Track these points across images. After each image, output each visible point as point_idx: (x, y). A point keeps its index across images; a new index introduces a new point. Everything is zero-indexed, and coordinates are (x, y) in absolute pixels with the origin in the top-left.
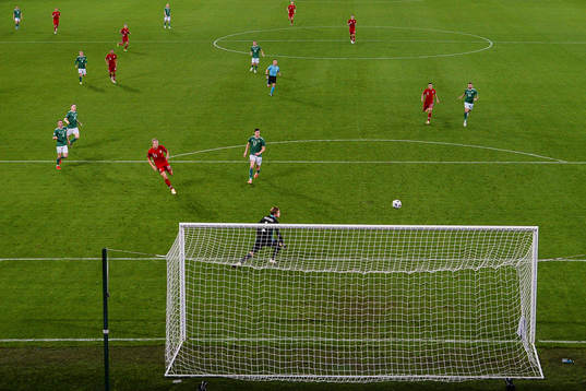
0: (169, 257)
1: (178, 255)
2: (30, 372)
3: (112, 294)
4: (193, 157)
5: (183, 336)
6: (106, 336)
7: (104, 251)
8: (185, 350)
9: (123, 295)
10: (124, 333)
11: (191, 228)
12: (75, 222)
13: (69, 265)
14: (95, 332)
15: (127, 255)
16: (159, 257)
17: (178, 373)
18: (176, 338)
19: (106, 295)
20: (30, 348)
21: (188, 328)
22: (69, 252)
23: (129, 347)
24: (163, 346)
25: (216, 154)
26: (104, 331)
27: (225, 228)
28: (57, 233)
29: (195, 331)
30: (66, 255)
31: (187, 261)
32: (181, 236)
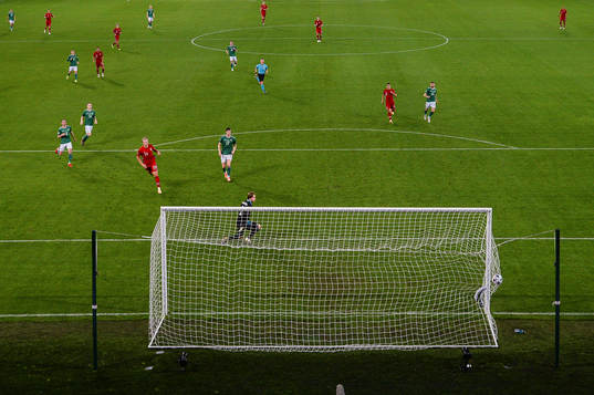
0: (153, 238)
1: (160, 236)
2: (23, 345)
3: (99, 272)
4: (174, 146)
5: (165, 311)
6: (95, 311)
7: (94, 233)
8: (167, 323)
9: (109, 274)
10: (111, 308)
11: (172, 211)
12: (64, 207)
13: (58, 246)
14: (84, 308)
15: (114, 237)
16: (146, 238)
17: (161, 345)
18: (159, 313)
19: (95, 273)
20: (24, 322)
21: (170, 303)
22: (59, 234)
23: (114, 321)
24: (147, 320)
25: (194, 144)
26: (93, 307)
27: (202, 210)
28: (48, 217)
29: (176, 305)
30: (58, 238)
31: (168, 242)
32: (163, 217)
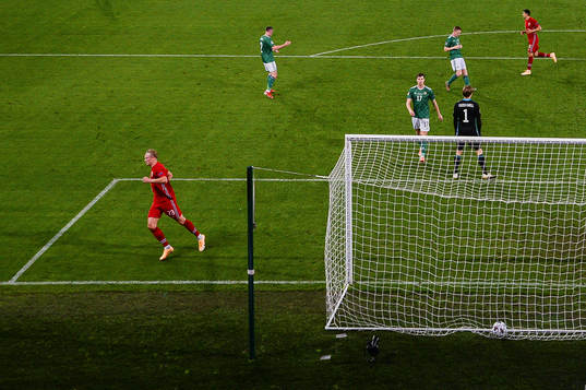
0: (332, 178)
1: (343, 174)
2: (153, 323)
3: (259, 226)
4: (361, 51)
5: (349, 278)
6: (251, 278)
7: (250, 170)
8: (350, 298)
9: (273, 226)
10: (274, 274)
11: (360, 141)
12: (212, 133)
13: (203, 187)
14: (237, 273)
15: (279, 175)
16: (320, 178)
17: (344, 325)
18: (339, 281)
19: (251, 226)
20: (155, 292)
21: (356, 270)
22: (203, 170)
23: (279, 291)
24: (323, 290)
25: (392, 48)
26: (249, 272)
27: (403, 141)
28: (190, 147)
29: (365, 273)
30: (201, 175)
31: (354, 184)
32: (348, 151)
